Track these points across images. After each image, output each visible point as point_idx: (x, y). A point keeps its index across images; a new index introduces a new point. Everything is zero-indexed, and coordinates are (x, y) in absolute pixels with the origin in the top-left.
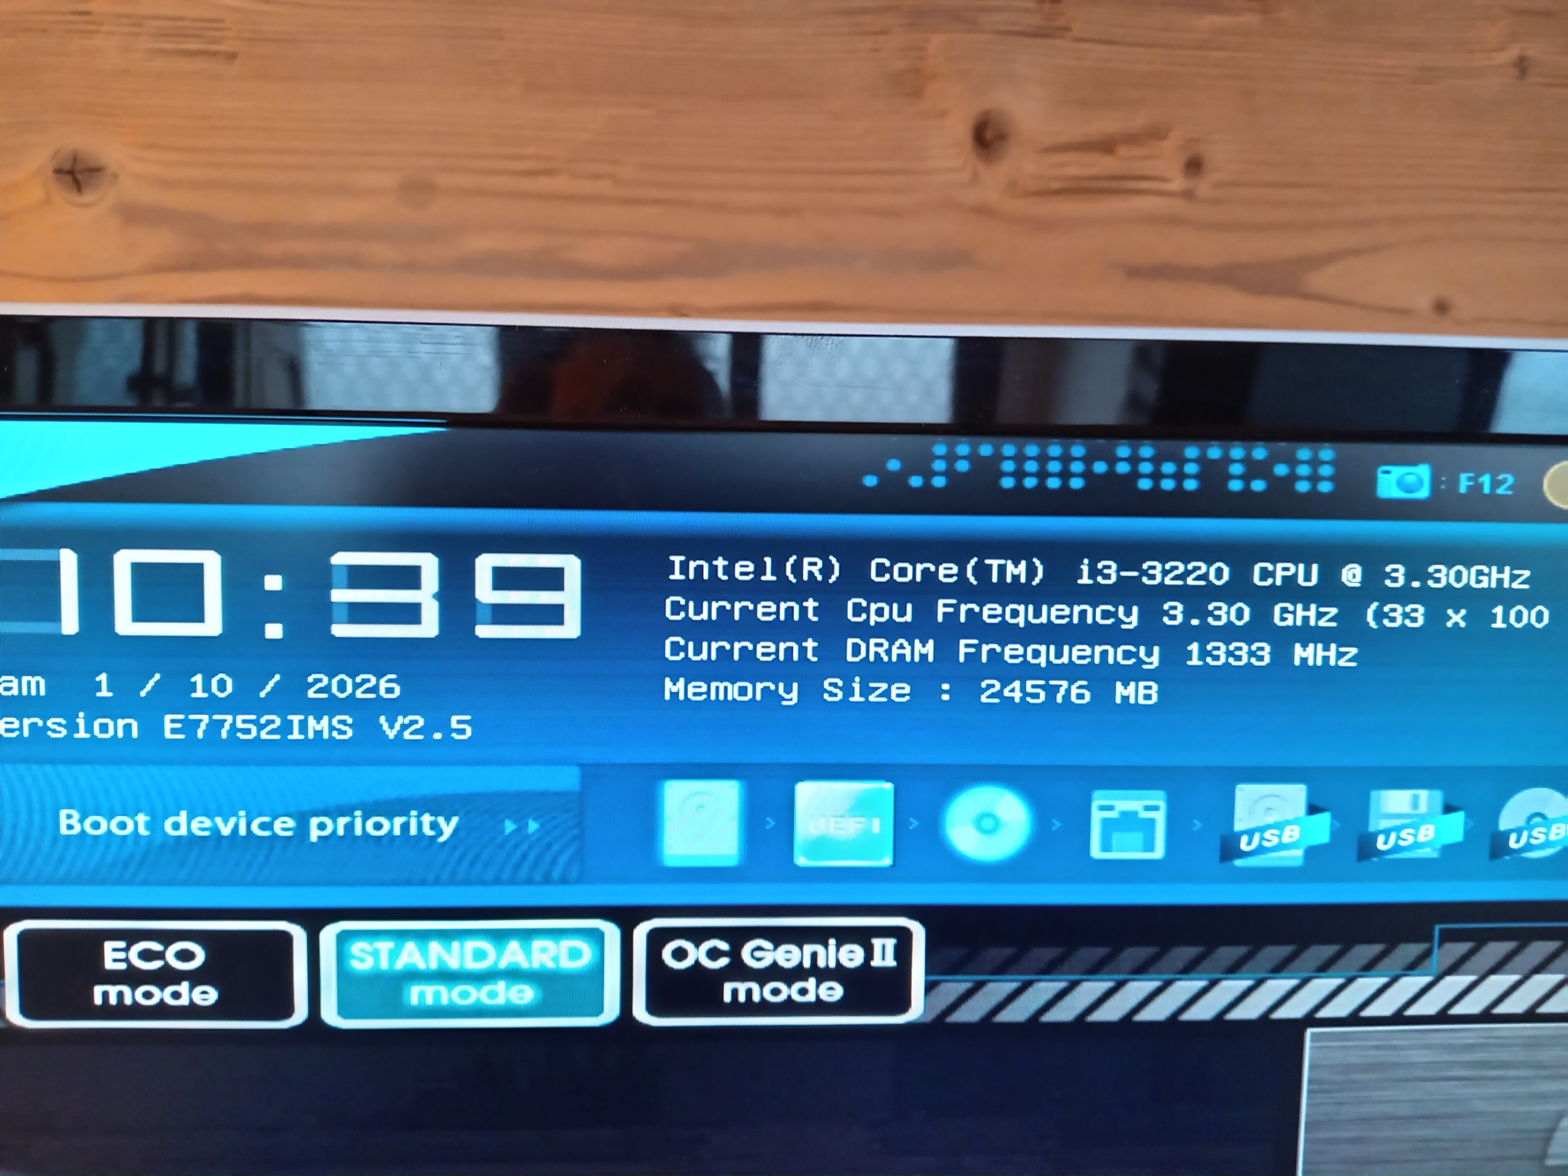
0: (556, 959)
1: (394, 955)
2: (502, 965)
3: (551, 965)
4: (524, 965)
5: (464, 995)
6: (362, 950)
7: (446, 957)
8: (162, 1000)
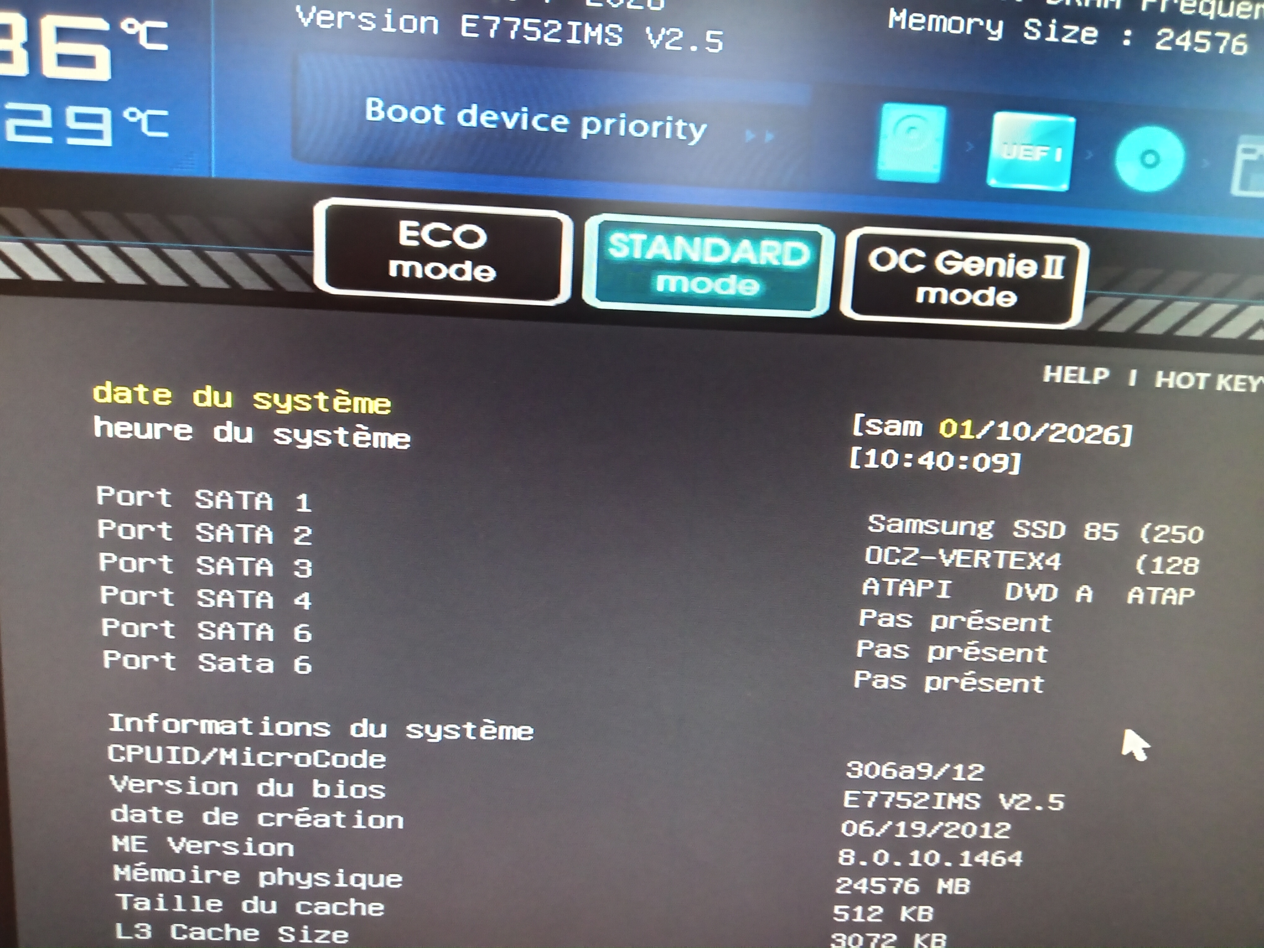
0: (779, 258)
1: (645, 246)
2: (735, 260)
3: (775, 263)
4: (754, 261)
5: (702, 285)
6: (620, 241)
7: (689, 251)
8: (448, 275)
